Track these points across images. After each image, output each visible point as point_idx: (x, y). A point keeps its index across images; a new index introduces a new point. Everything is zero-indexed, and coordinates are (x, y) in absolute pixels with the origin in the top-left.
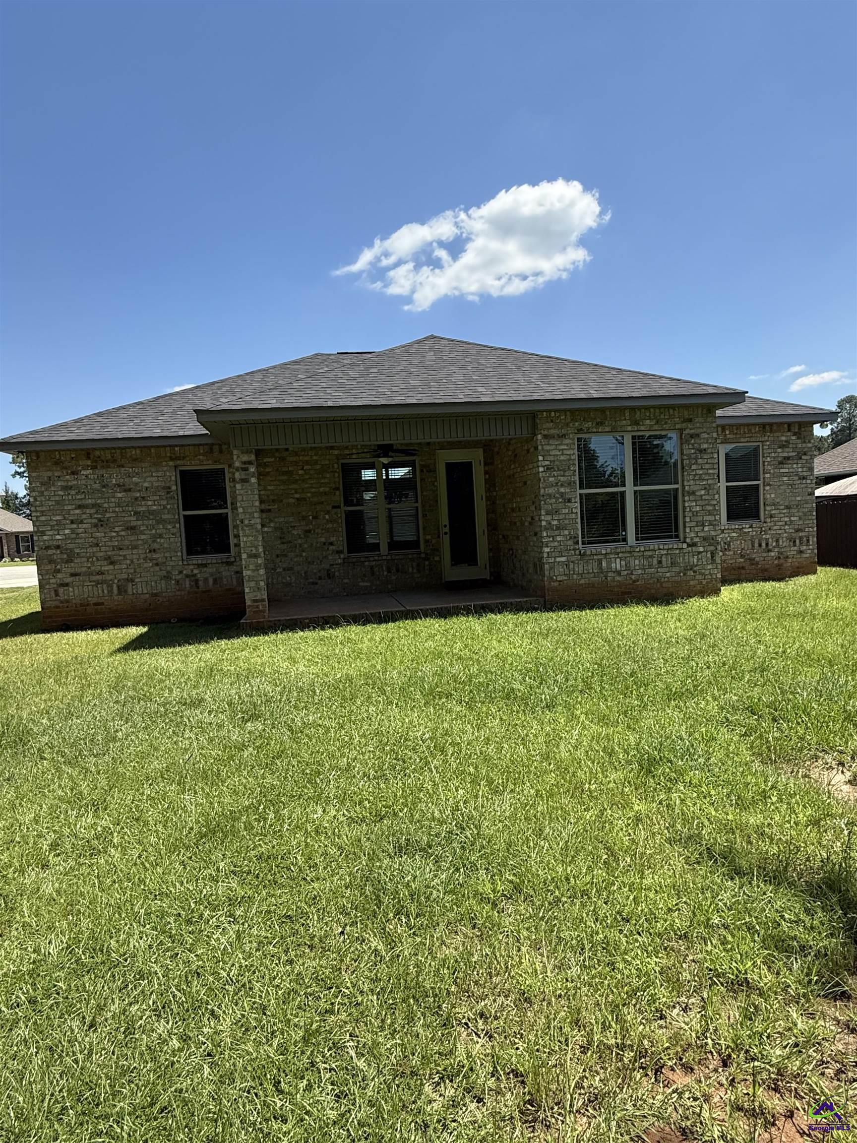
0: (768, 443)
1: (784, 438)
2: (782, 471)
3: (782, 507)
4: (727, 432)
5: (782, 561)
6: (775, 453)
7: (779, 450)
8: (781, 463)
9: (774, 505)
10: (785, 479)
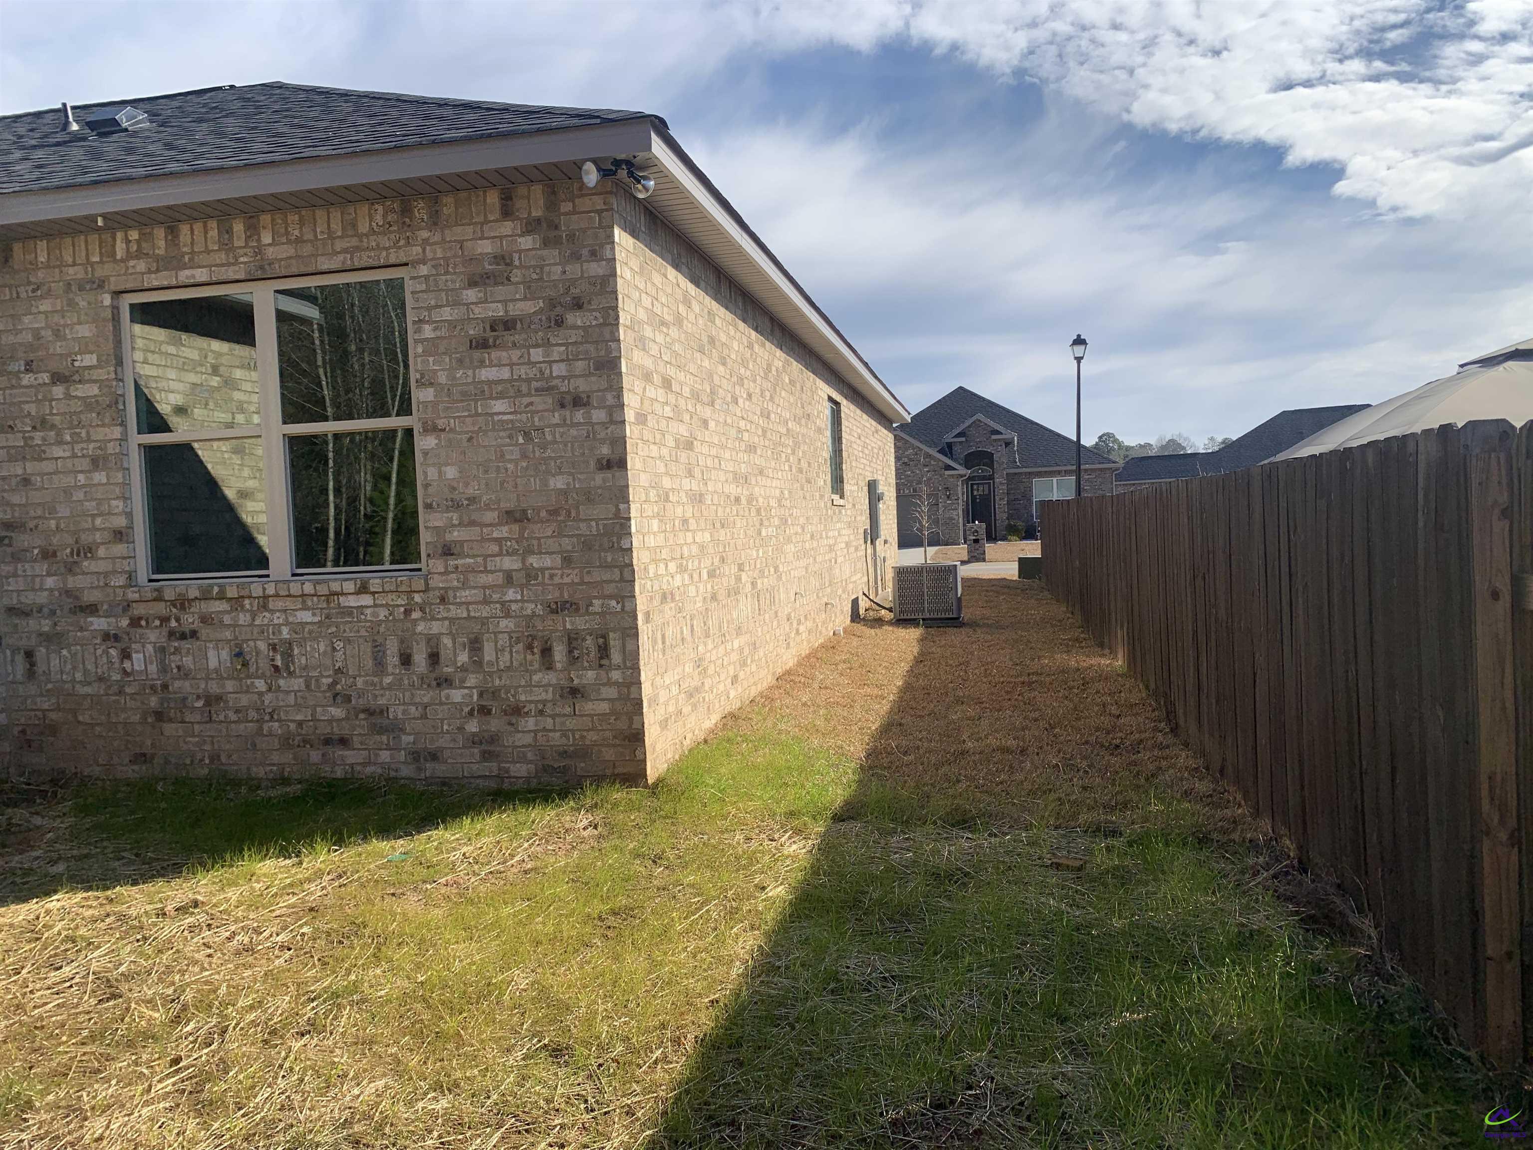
0: (424, 270)
1: (486, 247)
2: (486, 374)
3: (491, 516)
4: (267, 238)
5: (495, 724)
6: (456, 304)
7: (471, 295)
8: (482, 344)
9: (456, 506)
10: (499, 406)
